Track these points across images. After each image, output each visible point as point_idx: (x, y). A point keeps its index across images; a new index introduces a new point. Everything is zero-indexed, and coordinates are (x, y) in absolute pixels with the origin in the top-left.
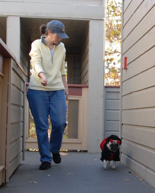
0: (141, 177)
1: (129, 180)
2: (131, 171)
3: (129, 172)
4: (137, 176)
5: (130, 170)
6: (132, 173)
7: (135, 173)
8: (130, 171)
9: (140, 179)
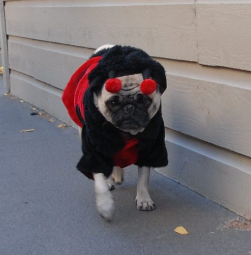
0: (61, 121)
1: (33, 130)
2: (37, 111)
3: (33, 114)
4: (51, 120)
5: (34, 109)
6: (40, 113)
7: (45, 113)
8: (35, 112)
9: (60, 126)
